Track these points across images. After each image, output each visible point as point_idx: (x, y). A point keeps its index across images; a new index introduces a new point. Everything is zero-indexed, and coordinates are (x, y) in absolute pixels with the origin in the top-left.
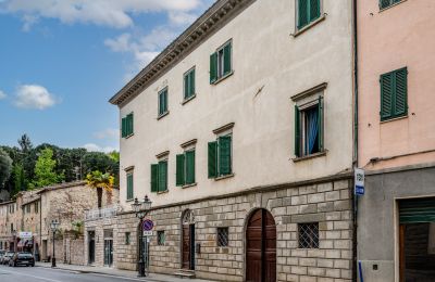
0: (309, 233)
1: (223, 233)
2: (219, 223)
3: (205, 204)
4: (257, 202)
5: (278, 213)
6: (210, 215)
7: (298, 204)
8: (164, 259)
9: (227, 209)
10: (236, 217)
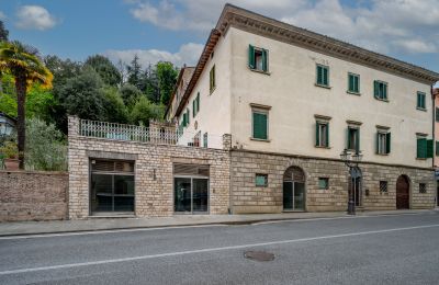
0: (423, 187)
1: (383, 185)
2: (382, 179)
3: (372, 166)
4: (404, 172)
5: (412, 178)
6: (376, 173)
7: (420, 176)
8: (330, 200)
9: (387, 172)
10: (393, 177)
